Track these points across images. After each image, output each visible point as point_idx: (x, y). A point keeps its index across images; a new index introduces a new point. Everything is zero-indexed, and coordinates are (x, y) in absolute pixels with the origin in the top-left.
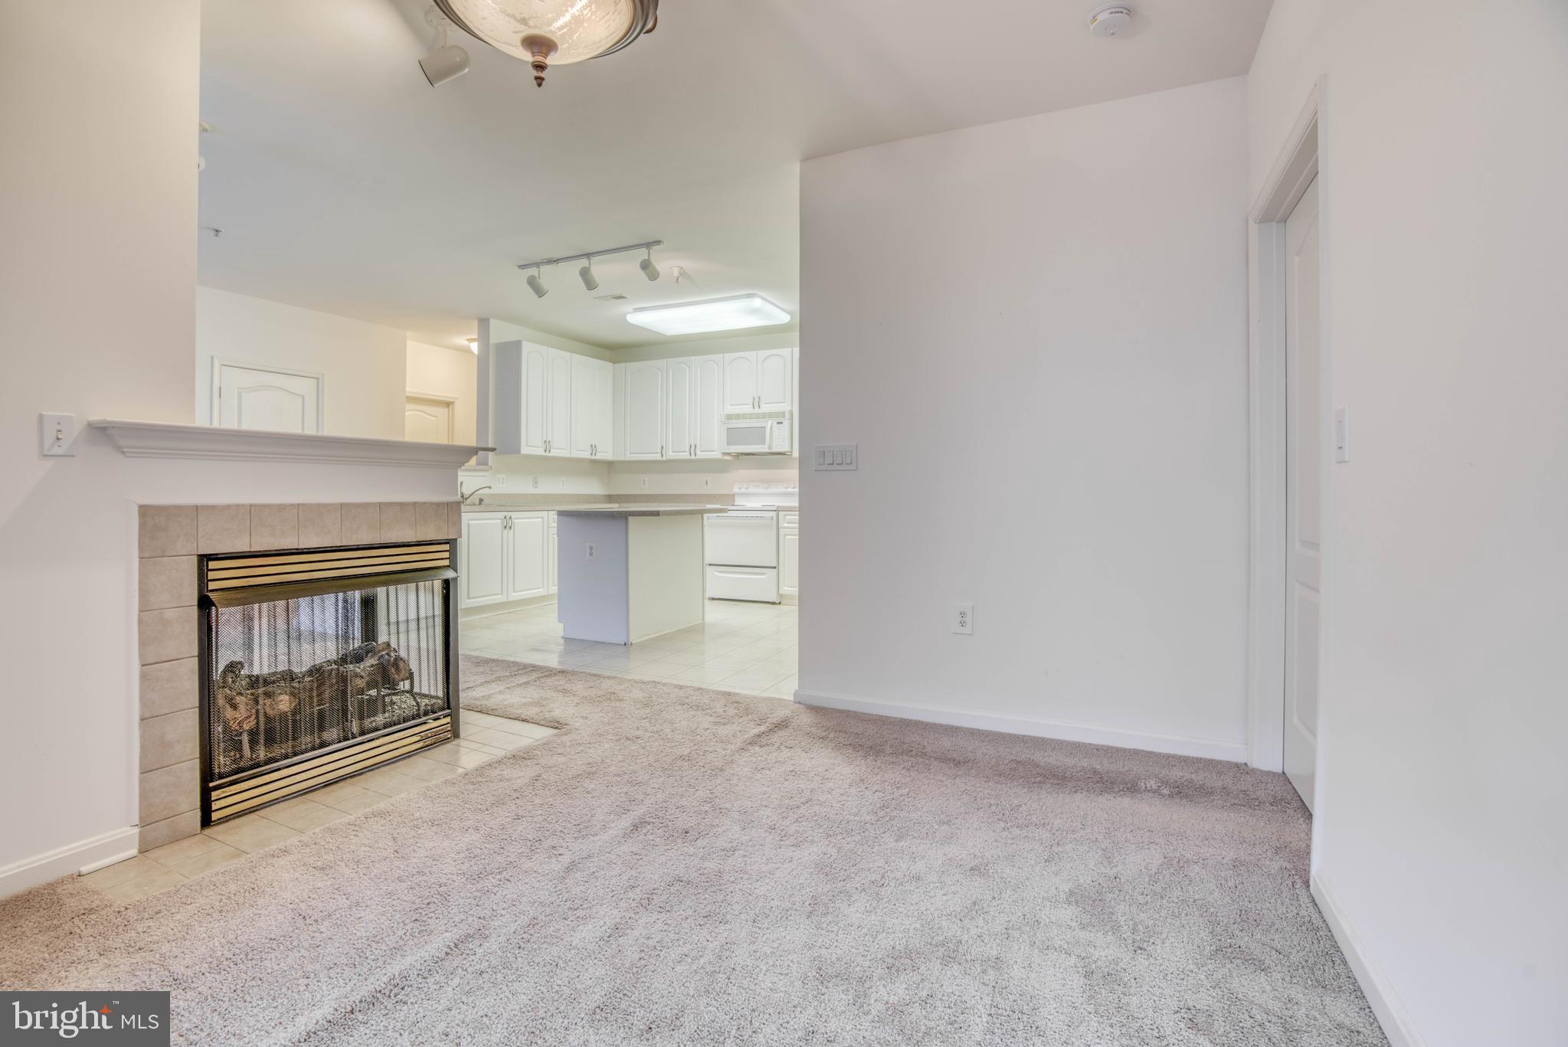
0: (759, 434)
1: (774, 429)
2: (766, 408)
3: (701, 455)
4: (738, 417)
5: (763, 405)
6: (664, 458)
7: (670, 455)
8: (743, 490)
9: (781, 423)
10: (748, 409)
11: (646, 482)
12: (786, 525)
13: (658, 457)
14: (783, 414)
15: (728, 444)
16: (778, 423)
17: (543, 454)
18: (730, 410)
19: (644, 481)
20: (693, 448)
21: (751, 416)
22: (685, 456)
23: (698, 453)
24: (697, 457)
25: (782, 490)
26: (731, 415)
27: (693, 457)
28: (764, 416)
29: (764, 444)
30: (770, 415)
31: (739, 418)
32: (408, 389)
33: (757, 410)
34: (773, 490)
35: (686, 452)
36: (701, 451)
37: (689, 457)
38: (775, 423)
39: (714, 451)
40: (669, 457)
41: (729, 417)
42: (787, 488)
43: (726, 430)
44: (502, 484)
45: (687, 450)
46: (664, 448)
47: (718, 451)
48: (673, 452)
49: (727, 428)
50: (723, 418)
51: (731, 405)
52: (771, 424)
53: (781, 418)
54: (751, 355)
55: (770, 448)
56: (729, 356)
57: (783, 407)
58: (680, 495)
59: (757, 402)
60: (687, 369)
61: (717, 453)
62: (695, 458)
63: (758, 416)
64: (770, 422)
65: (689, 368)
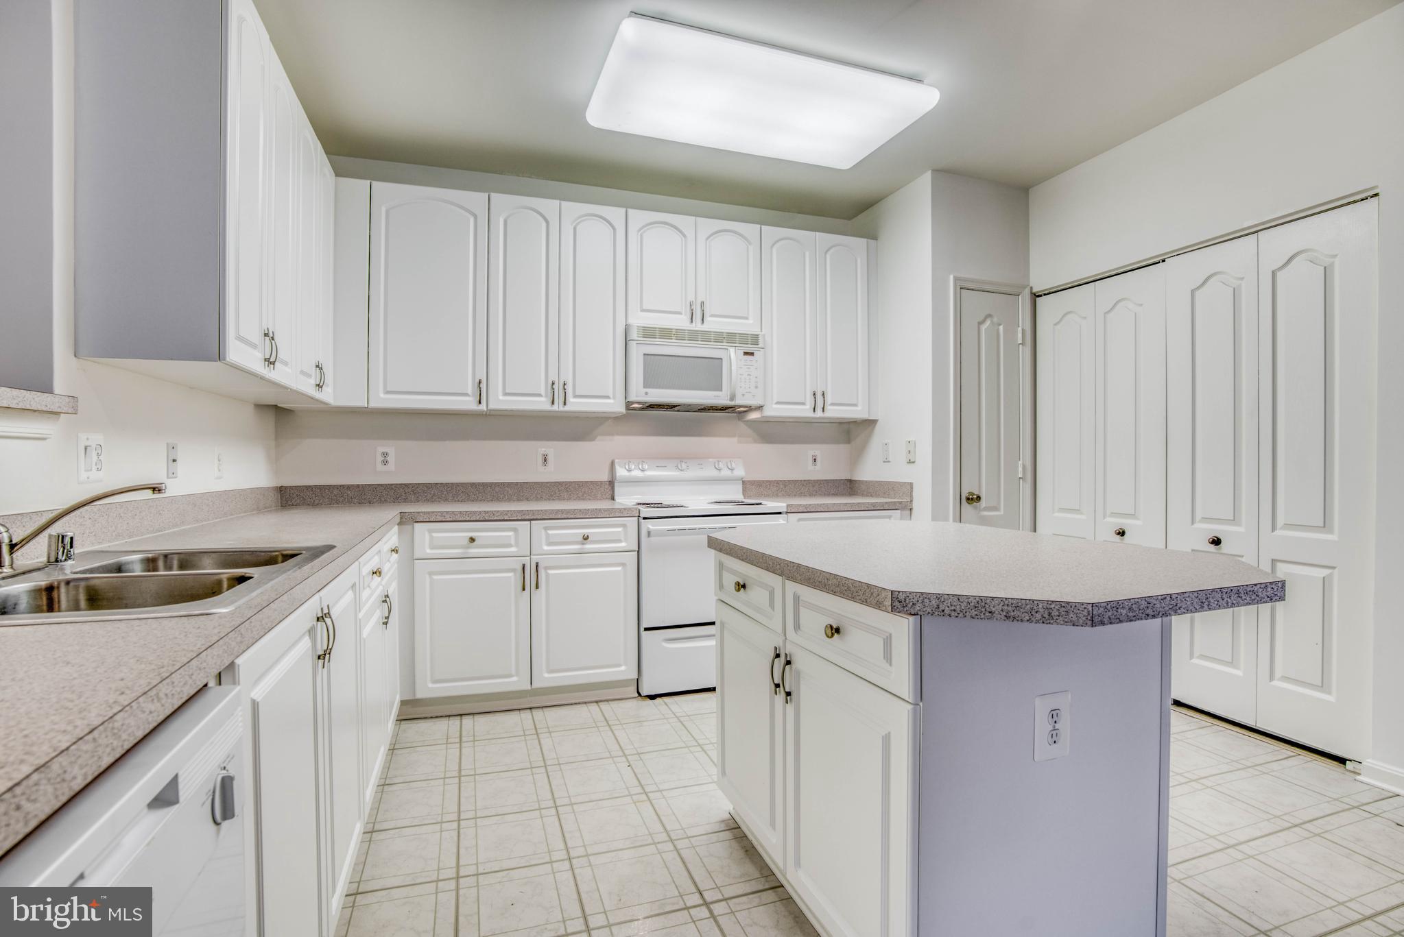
0: (712, 371)
1: (739, 364)
2: (713, 324)
3: (576, 405)
4: (666, 334)
5: (708, 319)
6: (483, 407)
7: (499, 401)
8: (636, 473)
9: (752, 354)
10: (680, 322)
11: (391, 459)
13: (468, 403)
14: (755, 339)
15: (645, 386)
16: (746, 353)
17: (259, 368)
18: (639, 320)
19: (385, 455)
20: (557, 391)
21: (693, 336)
22: (541, 404)
23: (570, 399)
24: (567, 408)
25: (710, 472)
26: (654, 329)
27: (560, 407)
28: (717, 338)
29: (719, 388)
30: (732, 338)
33: (697, 326)
34: (693, 472)
35: (540, 395)
36: (576, 396)
37: (548, 407)
38: (741, 353)
39: (608, 397)
40: (491, 406)
41: (648, 333)
42: (719, 470)
43: (642, 358)
44: (94, 468)
45: (543, 393)
46: (483, 386)
47: (614, 398)
48: (506, 394)
49: (644, 354)
50: (634, 334)
51: (643, 310)
52: (733, 354)
53: (749, 345)
54: (685, 222)
55: (733, 398)
56: (638, 217)
57: (748, 326)
58: (484, 485)
59: (697, 311)
60: (544, 224)
61: (611, 401)
62: (562, 409)
63: (707, 337)
64: (732, 350)
65: (546, 221)
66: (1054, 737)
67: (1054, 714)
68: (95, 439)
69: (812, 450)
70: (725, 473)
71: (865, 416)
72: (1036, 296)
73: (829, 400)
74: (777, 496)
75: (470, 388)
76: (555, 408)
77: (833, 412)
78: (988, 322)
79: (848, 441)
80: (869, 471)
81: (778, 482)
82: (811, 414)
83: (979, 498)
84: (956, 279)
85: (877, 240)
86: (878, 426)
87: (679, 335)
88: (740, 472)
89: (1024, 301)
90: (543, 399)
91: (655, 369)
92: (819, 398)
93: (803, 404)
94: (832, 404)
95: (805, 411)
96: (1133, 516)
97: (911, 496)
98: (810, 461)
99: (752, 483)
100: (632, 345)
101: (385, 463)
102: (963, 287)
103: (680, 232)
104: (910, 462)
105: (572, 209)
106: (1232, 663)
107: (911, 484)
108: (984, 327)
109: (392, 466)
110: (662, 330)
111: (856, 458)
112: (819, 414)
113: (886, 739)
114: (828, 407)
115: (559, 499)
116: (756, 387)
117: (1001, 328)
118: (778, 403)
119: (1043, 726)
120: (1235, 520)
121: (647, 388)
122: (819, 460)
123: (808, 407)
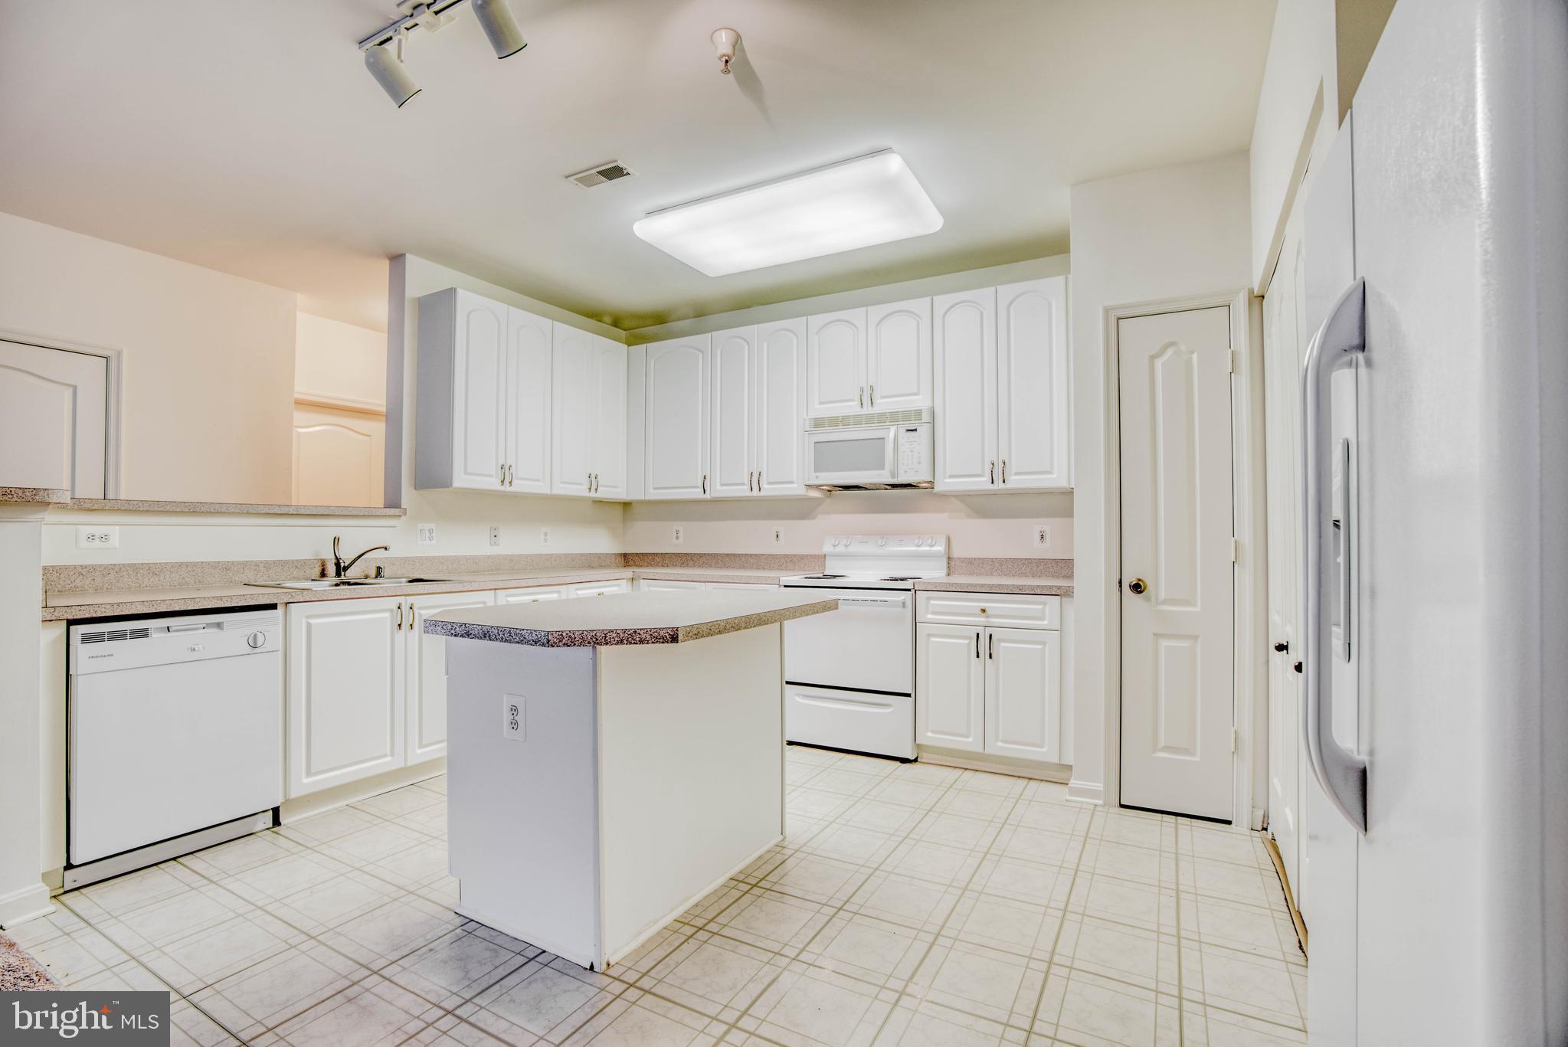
1: (901, 441)
2: (882, 405)
3: (768, 490)
4: (834, 422)
5: (877, 401)
6: (708, 496)
7: (717, 490)
8: (841, 549)
9: (914, 430)
10: (852, 408)
11: (681, 535)
12: (929, 616)
13: (697, 494)
14: (918, 413)
15: (816, 470)
16: (908, 430)
17: (498, 487)
18: (817, 411)
19: (677, 532)
20: (755, 479)
21: (858, 420)
22: (743, 491)
23: (764, 486)
24: (762, 493)
25: (911, 548)
26: (822, 419)
27: (755, 492)
28: (882, 419)
29: (883, 469)
30: (894, 417)
31: (837, 425)
32: (297, 388)
33: (867, 410)
34: (894, 549)
35: (744, 484)
36: (769, 483)
37: (748, 494)
38: (902, 430)
39: (792, 482)
40: (713, 495)
41: (818, 423)
42: (918, 546)
43: (812, 445)
44: (427, 539)
45: (745, 482)
46: (707, 480)
47: (798, 483)
48: (721, 485)
49: (815, 443)
50: (809, 426)
51: (821, 403)
52: (895, 433)
53: (914, 421)
54: (856, 315)
55: (894, 475)
56: (817, 320)
57: (921, 402)
58: (734, 555)
59: (868, 395)
60: (746, 347)
61: (795, 485)
62: (757, 494)
63: (873, 419)
64: (894, 429)
65: (748, 344)
68: (427, 526)
69: (1036, 525)
70: (925, 549)
71: (1062, 485)
72: (1261, 297)
73: (1013, 467)
74: (992, 574)
75: (699, 482)
76: (753, 494)
77: (1016, 482)
78: (1169, 352)
81: (993, 560)
83: (1144, 588)
84: (1108, 310)
87: (845, 421)
90: (746, 487)
91: (824, 455)
92: (997, 470)
93: (979, 476)
94: (1017, 474)
95: (982, 483)
97: (1071, 577)
98: (1037, 538)
100: (808, 437)
101: (677, 538)
102: (1121, 317)
103: (851, 323)
105: (764, 330)
108: (1159, 364)
109: (681, 540)
112: (999, 485)
114: (1010, 478)
115: (786, 570)
116: (920, 463)
117: (1194, 357)
118: (951, 477)
121: (818, 472)
122: (1047, 536)
123: (987, 478)
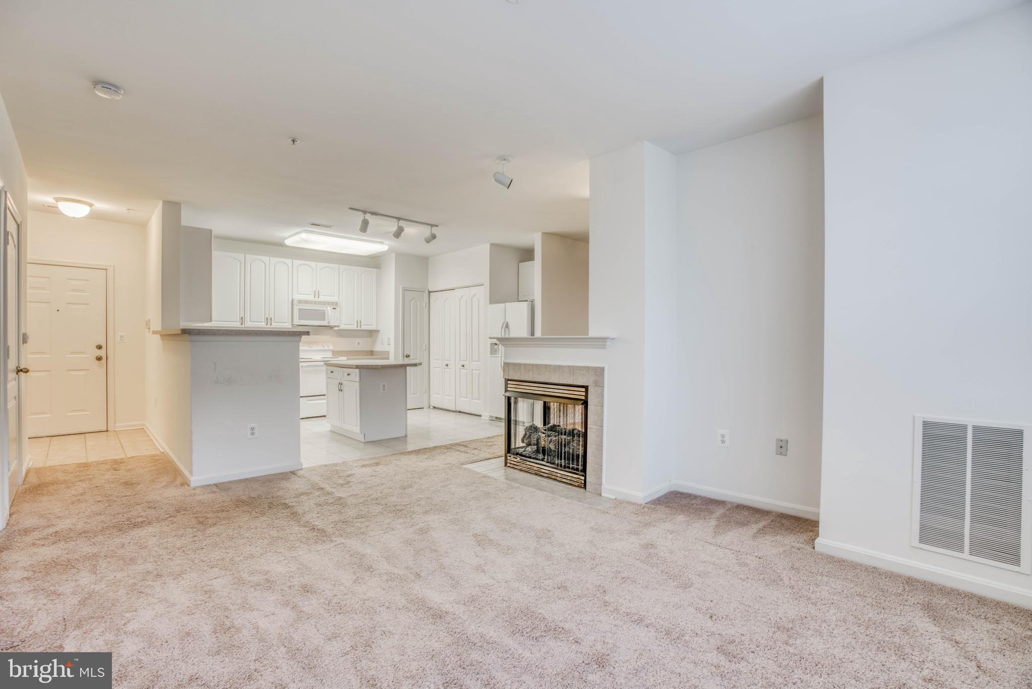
0: (322, 315)
1: (331, 312)
2: (322, 299)
3: (275, 325)
4: (306, 302)
5: (320, 297)
6: (243, 326)
7: (249, 326)
9: (335, 309)
10: (311, 298)
13: (238, 325)
14: (337, 304)
15: (299, 319)
16: (333, 309)
18: (297, 297)
20: (268, 320)
21: (316, 303)
22: (263, 325)
23: (273, 324)
24: (272, 326)
25: (321, 348)
26: (302, 300)
28: (324, 303)
29: (324, 320)
30: (329, 303)
33: (317, 299)
34: (315, 348)
35: (262, 322)
36: (275, 322)
37: (266, 328)
40: (246, 326)
41: (300, 302)
42: (324, 347)
43: (298, 310)
45: (264, 321)
46: (243, 319)
47: (288, 323)
48: (250, 322)
50: (295, 302)
51: (298, 294)
52: (329, 309)
53: (335, 305)
54: (313, 265)
55: (329, 323)
56: (296, 262)
57: (334, 299)
59: (317, 294)
61: (287, 324)
62: (270, 326)
63: (320, 303)
64: (329, 308)
65: (265, 264)
66: (384, 389)
67: (384, 386)
69: (358, 340)
70: (326, 348)
71: (375, 329)
72: (430, 292)
73: (362, 324)
74: (345, 356)
75: (238, 319)
76: (268, 326)
77: (364, 327)
78: (413, 301)
79: (371, 337)
80: (378, 348)
81: (345, 351)
82: (356, 328)
83: (409, 356)
84: (403, 288)
85: (380, 268)
86: (380, 333)
87: (311, 302)
88: (331, 348)
89: (426, 293)
90: (263, 323)
91: (303, 313)
92: (359, 323)
93: (353, 325)
94: (364, 325)
95: (354, 327)
96: (449, 360)
97: (389, 355)
98: (357, 344)
99: (335, 351)
100: (295, 306)
102: (405, 290)
103: (311, 267)
104: (389, 345)
105: (274, 260)
106: (467, 398)
107: (389, 352)
108: (412, 302)
110: (305, 301)
111: (374, 343)
112: (359, 328)
113: (356, 389)
114: (362, 326)
116: (337, 319)
117: (418, 302)
118: (345, 325)
119: (382, 388)
120: (466, 361)
122: (360, 344)
123: (355, 326)
